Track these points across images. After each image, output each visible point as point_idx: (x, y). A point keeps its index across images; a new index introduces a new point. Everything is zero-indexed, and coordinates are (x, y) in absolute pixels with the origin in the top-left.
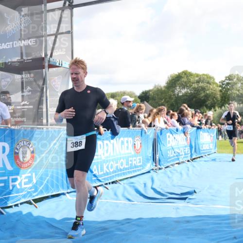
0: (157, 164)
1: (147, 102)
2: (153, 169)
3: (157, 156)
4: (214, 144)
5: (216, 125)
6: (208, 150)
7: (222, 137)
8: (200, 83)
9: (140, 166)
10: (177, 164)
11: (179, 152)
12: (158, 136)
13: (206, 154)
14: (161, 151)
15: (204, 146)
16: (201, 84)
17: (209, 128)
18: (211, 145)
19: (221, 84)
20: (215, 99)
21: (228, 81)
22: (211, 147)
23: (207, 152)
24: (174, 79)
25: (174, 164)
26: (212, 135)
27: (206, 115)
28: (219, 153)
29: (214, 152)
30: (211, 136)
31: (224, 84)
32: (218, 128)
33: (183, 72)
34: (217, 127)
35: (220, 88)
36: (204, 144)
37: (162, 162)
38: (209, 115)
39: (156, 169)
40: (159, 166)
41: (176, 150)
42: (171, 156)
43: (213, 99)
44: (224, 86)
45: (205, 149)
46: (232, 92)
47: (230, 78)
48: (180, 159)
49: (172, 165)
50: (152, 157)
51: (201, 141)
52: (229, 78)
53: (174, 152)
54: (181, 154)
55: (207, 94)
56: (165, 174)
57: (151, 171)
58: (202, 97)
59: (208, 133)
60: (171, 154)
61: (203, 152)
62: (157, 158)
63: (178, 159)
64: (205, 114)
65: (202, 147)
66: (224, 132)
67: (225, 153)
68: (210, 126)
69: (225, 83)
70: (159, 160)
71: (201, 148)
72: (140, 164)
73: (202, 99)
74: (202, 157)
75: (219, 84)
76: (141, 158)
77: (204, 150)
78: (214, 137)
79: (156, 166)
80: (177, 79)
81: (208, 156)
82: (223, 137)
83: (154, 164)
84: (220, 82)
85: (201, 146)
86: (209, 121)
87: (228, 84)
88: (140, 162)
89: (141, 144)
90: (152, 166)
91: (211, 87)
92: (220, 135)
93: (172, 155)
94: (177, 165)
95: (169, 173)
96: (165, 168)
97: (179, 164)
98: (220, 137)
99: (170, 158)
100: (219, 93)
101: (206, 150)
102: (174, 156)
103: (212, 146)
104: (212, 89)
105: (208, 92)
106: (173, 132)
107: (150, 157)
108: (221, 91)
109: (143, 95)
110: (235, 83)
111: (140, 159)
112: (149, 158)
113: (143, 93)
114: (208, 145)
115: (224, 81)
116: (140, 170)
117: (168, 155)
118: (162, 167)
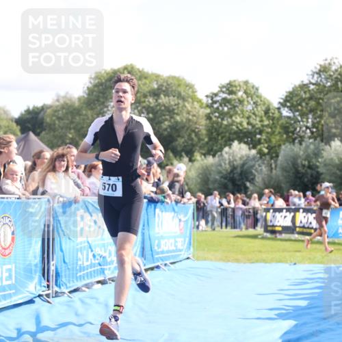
0: (52, 283)
1: (37, 134)
2: (40, 296)
3: (52, 263)
4: (187, 239)
5: (193, 194)
6: (173, 251)
7: (207, 223)
8: (162, 96)
9: (10, 287)
10: (99, 282)
11: (104, 255)
12: (55, 217)
13: (168, 262)
14: (62, 250)
15: (163, 242)
16: (163, 100)
17: (177, 202)
18: (180, 240)
19: (210, 101)
20: (193, 135)
21: (224, 95)
22: (180, 247)
23: (169, 258)
24: (101, 84)
25: (92, 284)
26: (181, 217)
27: (170, 171)
28: (198, 260)
29: (186, 256)
30: (180, 220)
31: (215, 102)
32: (198, 202)
33: (125, 68)
34: (194, 200)
35: (208, 111)
36: (162, 237)
37: (63, 279)
38: (176, 171)
39: (48, 295)
40: (56, 289)
41: (98, 251)
42: (86, 264)
43: (190, 135)
44: (215, 106)
45: (166, 249)
46: (233, 121)
47: (230, 88)
48: (106, 272)
49: (88, 286)
50: (40, 265)
51: (157, 230)
52: (228, 89)
53: (94, 256)
54: (109, 260)
55: (177, 122)
56: (69, 306)
57: (37, 300)
58: (166, 130)
59: (173, 213)
60: (85, 259)
61: (161, 256)
62: (52, 268)
63: (103, 271)
64: (168, 167)
65: (159, 246)
66: (211, 211)
67: (211, 260)
68: (179, 197)
69: (218, 98)
70: (57, 274)
71: (156, 248)
72: (9, 282)
73: (166, 133)
74: (158, 267)
75: (205, 100)
76: (12, 267)
77: (162, 252)
78: (186, 221)
79: (48, 286)
80: (108, 83)
81: (172, 266)
82: (210, 224)
83: (45, 283)
84: (207, 96)
85: (157, 242)
86: (177, 186)
87: (225, 101)
88: (10, 277)
89: (13, 233)
90: (38, 287)
91: (188, 106)
92: (203, 218)
93: (89, 263)
94: (100, 285)
95: (78, 304)
96: (70, 292)
97: (102, 282)
98: (203, 222)
99: (82, 269)
100: (203, 122)
101: (168, 252)
102: (92, 266)
103: (181, 243)
104: (188, 113)
105: (178, 118)
106: (91, 208)
107: (36, 265)
108: (208, 117)
109: (28, 116)
110: (241, 102)
111: (10, 270)
112: (33, 268)
113: (28, 111)
114: (172, 241)
115: (216, 95)
116: (10, 296)
117: (80, 263)
118: (64, 289)
